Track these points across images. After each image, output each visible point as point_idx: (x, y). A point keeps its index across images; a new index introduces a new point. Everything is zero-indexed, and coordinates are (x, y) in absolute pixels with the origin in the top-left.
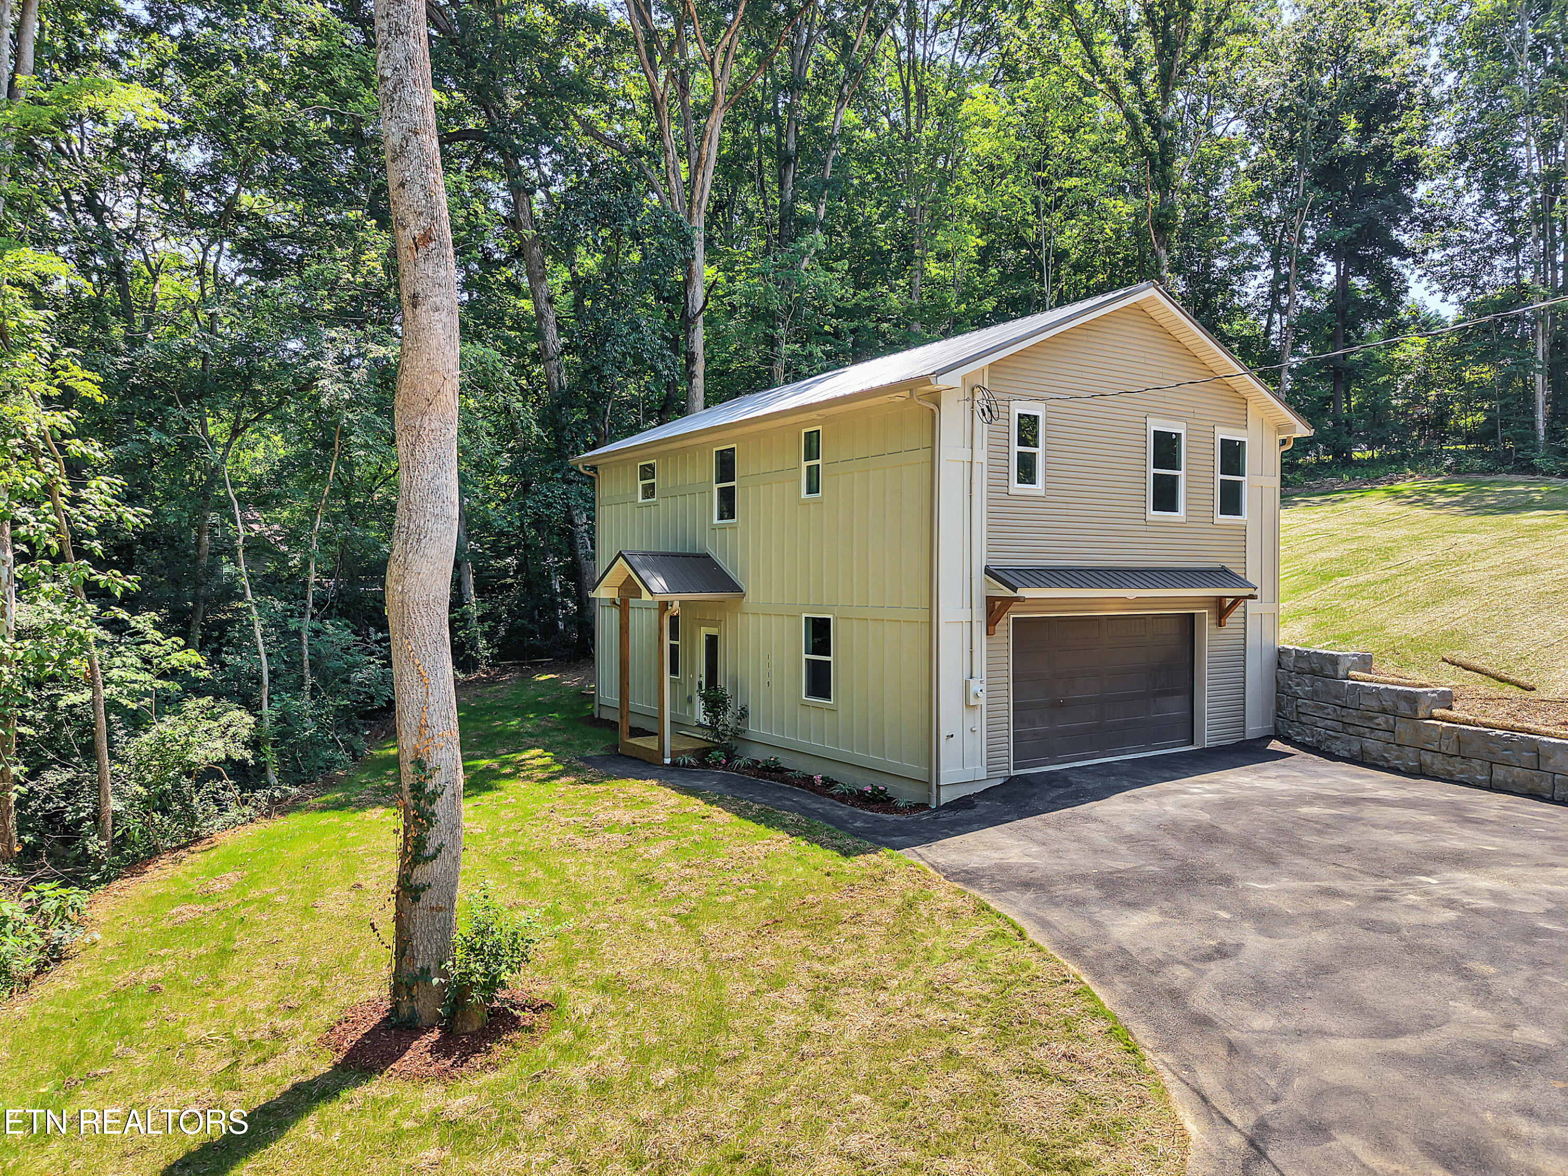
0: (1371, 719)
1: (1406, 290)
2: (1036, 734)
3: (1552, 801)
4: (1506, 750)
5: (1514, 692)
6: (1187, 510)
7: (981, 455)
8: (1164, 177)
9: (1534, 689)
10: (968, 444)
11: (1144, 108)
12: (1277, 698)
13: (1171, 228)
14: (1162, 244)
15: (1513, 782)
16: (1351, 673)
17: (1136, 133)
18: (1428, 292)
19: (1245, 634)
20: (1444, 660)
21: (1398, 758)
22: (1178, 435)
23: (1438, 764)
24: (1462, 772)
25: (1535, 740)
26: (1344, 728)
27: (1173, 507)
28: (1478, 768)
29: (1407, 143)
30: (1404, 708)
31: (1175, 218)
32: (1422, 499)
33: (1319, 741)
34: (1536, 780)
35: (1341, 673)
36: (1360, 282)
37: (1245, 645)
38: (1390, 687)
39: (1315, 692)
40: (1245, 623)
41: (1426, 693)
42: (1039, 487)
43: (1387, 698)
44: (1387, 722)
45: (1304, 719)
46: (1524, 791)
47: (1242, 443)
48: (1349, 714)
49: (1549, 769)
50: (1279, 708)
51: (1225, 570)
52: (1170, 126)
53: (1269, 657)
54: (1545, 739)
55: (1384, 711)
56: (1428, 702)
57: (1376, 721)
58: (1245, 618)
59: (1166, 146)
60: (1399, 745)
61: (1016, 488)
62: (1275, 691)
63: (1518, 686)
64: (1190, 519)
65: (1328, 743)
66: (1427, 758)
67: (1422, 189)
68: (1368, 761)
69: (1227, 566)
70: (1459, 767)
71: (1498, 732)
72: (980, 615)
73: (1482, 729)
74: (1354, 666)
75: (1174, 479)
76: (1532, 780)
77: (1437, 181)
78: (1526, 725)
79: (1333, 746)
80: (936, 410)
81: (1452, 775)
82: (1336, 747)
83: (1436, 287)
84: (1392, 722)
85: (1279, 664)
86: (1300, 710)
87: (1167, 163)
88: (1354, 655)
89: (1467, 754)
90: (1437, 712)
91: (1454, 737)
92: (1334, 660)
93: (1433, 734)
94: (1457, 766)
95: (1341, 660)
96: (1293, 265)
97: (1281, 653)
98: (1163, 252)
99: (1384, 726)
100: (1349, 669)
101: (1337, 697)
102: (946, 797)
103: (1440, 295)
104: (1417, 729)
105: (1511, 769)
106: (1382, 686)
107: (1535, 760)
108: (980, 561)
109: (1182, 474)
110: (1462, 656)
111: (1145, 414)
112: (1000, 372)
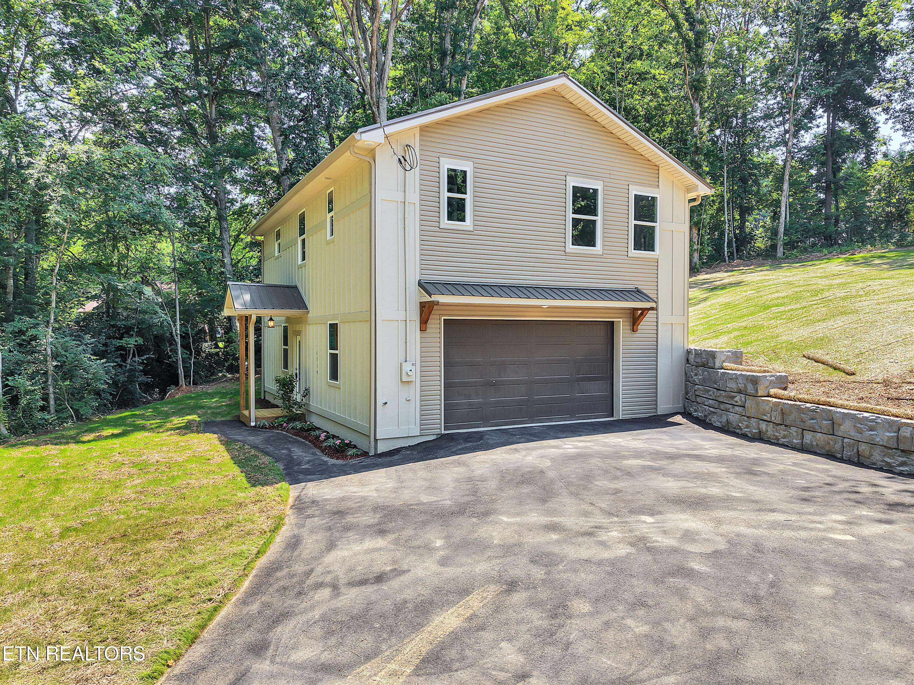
0: (734, 397)
1: (877, 129)
2: (471, 404)
3: (842, 460)
4: (813, 419)
5: (837, 376)
6: (604, 245)
7: (414, 197)
8: (697, 55)
9: (854, 374)
10: (401, 188)
11: (684, 11)
12: (686, 385)
13: (702, 89)
14: (697, 100)
15: (817, 445)
16: (725, 364)
17: (678, 27)
18: (893, 130)
19: (657, 338)
20: (804, 356)
21: (747, 427)
22: (595, 191)
23: (769, 430)
24: (784, 437)
25: (830, 410)
26: (719, 405)
27: (592, 243)
28: (795, 434)
29: (869, 25)
30: (750, 389)
31: (705, 82)
32: (866, 263)
33: (705, 416)
34: (831, 442)
35: (717, 365)
36: (846, 126)
37: (657, 345)
38: (743, 373)
39: (704, 380)
40: (657, 330)
41: (766, 376)
42: (468, 224)
43: (741, 381)
44: (741, 400)
45: (699, 400)
46: (823, 451)
47: (654, 199)
48: (721, 395)
49: (840, 434)
50: (687, 393)
51: (638, 291)
52: (701, 22)
53: (678, 355)
54: (839, 410)
55: (740, 392)
56: (767, 383)
57: (735, 399)
58: (657, 326)
59: (699, 35)
60: (748, 417)
61: (445, 223)
62: (684, 381)
63: (844, 372)
64: (605, 252)
65: (710, 417)
66: (763, 426)
67: (890, 61)
68: (731, 429)
69: (640, 287)
70: (783, 433)
71: (808, 405)
72: (415, 316)
73: (798, 403)
74: (728, 359)
75: (594, 222)
76: (829, 443)
77: (900, 56)
78: (832, 400)
79: (713, 419)
80: (373, 163)
81: (778, 440)
82: (715, 420)
83: (899, 126)
84: (743, 399)
85: (688, 360)
86: (697, 393)
87: (699, 45)
88: (729, 351)
89: (788, 422)
90: (773, 391)
91: (779, 410)
92: (712, 355)
93: (767, 408)
94: (781, 432)
95: (718, 355)
96: (791, 112)
97: (689, 352)
98: (697, 105)
99: (739, 403)
100: (724, 361)
101: (715, 383)
102: (382, 448)
103: (901, 133)
104: (758, 404)
105: (815, 434)
106: (739, 373)
107: (830, 427)
108: (414, 276)
109: (599, 219)
110: (819, 354)
111: (565, 174)
112: (431, 137)
